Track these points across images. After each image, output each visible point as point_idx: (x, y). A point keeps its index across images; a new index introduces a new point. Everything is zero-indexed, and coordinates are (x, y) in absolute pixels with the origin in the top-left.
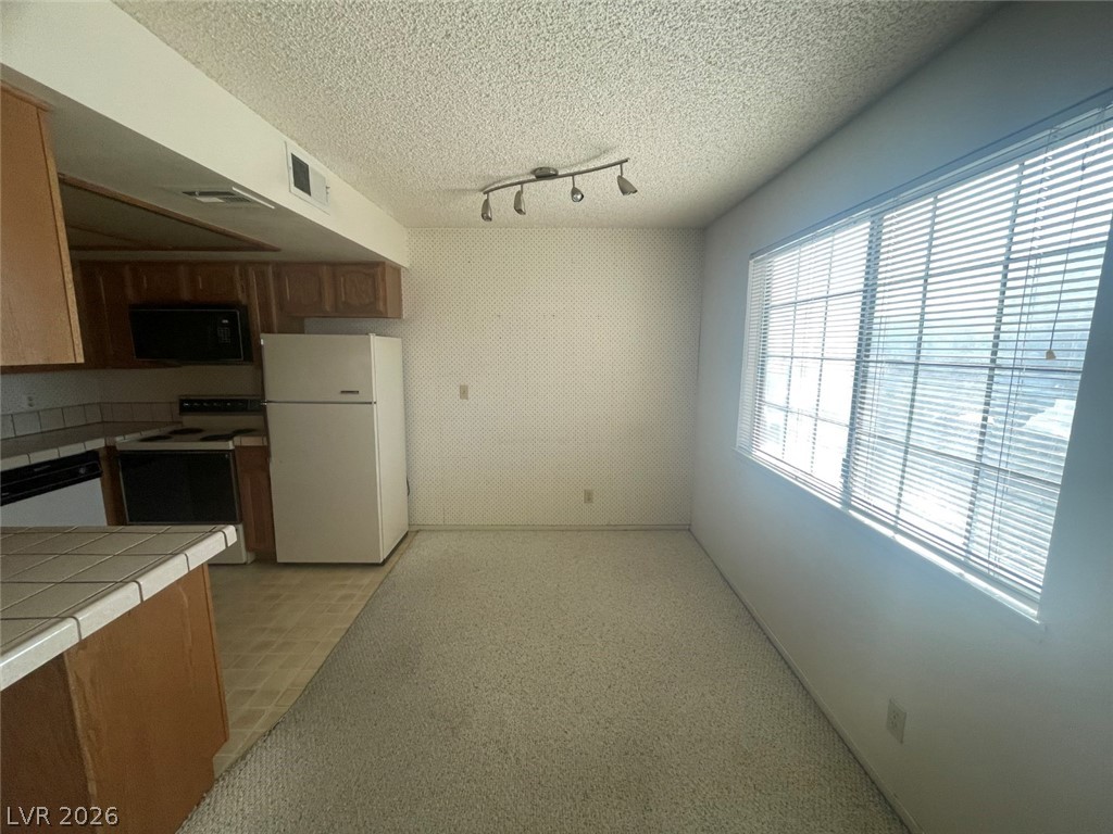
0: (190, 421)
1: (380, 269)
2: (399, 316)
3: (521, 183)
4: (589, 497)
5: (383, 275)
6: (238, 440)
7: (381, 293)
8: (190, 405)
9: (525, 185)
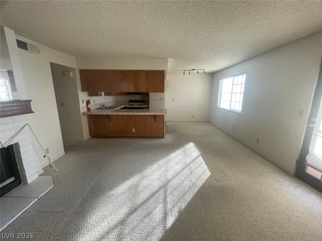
0: (131, 104)
4: (193, 117)
6: (144, 106)
8: (131, 101)
9: (191, 71)
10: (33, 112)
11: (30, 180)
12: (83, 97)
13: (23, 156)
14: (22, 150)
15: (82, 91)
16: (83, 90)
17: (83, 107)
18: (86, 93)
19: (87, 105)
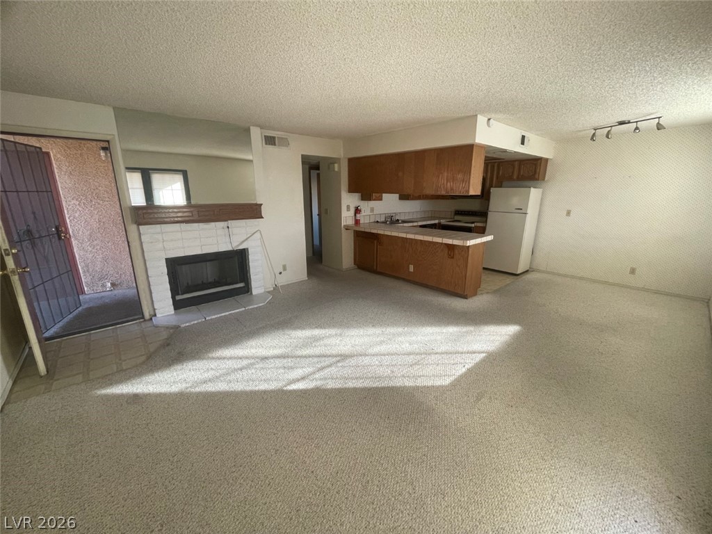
0: (457, 218)
1: (539, 161)
2: (544, 179)
3: (611, 127)
4: (633, 271)
5: (541, 163)
6: (476, 224)
7: (538, 170)
8: (458, 213)
9: (613, 128)
10: (263, 218)
11: (255, 291)
12: (349, 201)
13: (251, 264)
14: (251, 257)
15: (349, 192)
16: (352, 190)
17: (347, 217)
18: (356, 196)
19: (355, 215)
